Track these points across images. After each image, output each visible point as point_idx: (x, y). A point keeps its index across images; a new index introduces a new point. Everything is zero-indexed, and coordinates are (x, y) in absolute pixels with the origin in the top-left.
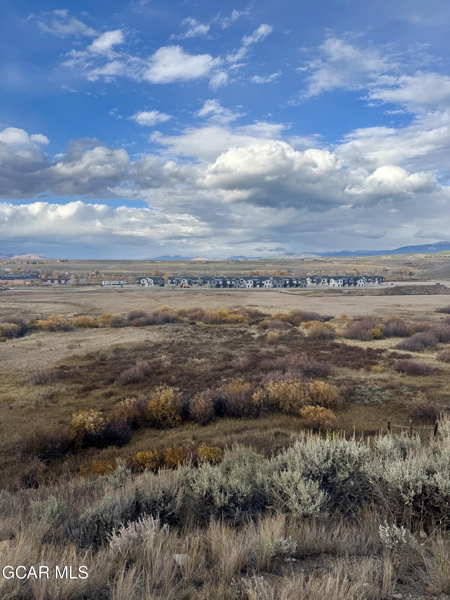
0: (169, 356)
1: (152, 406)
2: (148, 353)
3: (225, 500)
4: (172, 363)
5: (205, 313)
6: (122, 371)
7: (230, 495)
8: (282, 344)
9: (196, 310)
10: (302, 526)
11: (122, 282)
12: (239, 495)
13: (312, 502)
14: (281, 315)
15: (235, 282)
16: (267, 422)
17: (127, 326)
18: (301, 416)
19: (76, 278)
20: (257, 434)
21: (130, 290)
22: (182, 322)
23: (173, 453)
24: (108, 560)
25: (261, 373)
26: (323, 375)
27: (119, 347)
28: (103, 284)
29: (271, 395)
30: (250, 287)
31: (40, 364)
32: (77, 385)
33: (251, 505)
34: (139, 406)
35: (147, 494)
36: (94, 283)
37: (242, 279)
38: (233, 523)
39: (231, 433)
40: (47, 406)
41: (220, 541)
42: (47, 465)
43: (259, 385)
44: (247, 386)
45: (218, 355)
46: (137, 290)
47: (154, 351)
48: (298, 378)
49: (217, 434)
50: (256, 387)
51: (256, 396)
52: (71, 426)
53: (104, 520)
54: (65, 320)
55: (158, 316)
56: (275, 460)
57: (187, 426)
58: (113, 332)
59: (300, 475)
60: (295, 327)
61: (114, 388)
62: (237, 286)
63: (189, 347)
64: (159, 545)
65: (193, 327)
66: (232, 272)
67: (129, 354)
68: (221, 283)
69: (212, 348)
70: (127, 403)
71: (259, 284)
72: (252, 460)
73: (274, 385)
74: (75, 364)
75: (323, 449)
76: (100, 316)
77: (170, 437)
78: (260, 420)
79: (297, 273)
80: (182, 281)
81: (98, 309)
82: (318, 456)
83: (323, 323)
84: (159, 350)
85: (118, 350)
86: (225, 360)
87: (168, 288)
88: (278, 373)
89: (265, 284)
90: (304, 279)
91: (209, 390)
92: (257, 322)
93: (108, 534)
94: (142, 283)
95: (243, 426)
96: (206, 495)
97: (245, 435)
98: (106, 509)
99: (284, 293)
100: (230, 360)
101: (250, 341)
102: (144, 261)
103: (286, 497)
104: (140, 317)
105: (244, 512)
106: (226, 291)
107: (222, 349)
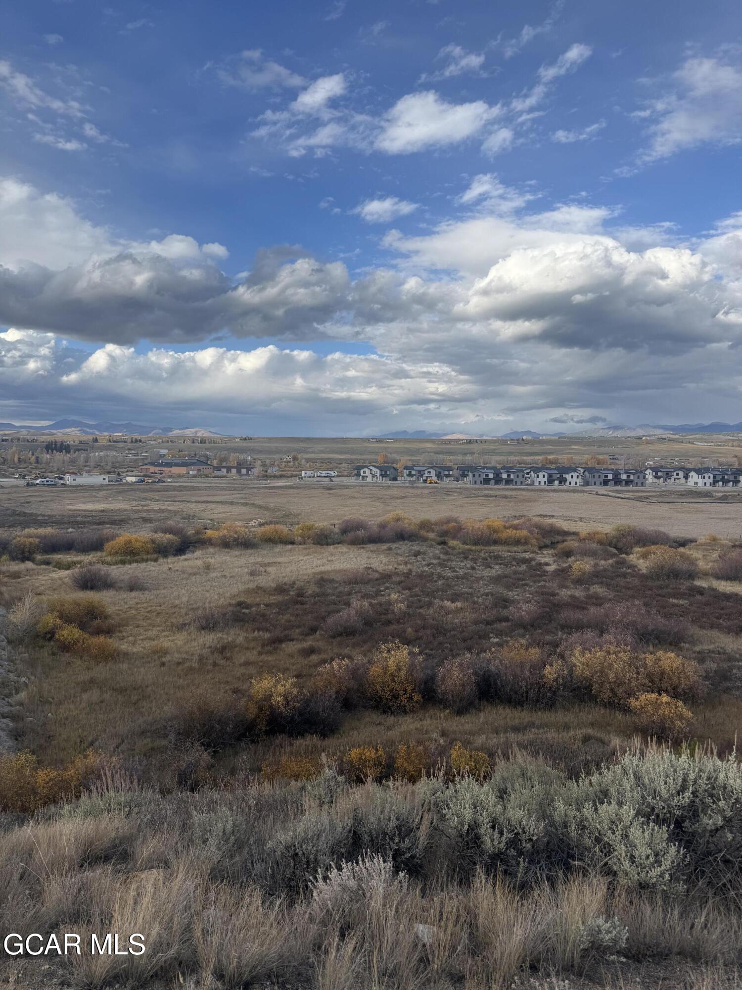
0: (403, 594)
1: (376, 674)
2: (370, 589)
3: (499, 843)
4: (408, 607)
5: (463, 527)
6: (328, 616)
7: (510, 835)
8: (598, 584)
9: (448, 521)
10: (635, 901)
11: (332, 473)
12: (524, 837)
13: (656, 862)
14: (597, 533)
15: (516, 475)
16: (569, 717)
17: (338, 543)
18: (631, 712)
19: (264, 465)
20: (551, 735)
21: (344, 486)
22: (425, 540)
23: (409, 754)
24: (311, 920)
25: (560, 633)
26: (674, 641)
27: (326, 577)
28: (303, 475)
29: (577, 672)
30: (542, 484)
31: (207, 598)
32: (261, 633)
33: (545, 856)
34: (355, 674)
35: (372, 819)
36: (289, 473)
37: (529, 471)
38: (515, 884)
39: (506, 732)
40: (215, 664)
41: (493, 911)
42: (213, 757)
43: (555, 652)
44: (535, 653)
45: (484, 597)
46: (355, 486)
47: (379, 585)
48: (626, 645)
49: (481, 731)
50: (549, 655)
51: (551, 672)
52: (251, 698)
53: (304, 853)
54: (247, 530)
55: (387, 529)
56: (587, 781)
57: (431, 712)
58: (316, 552)
59: (632, 813)
60: (624, 556)
61: (317, 641)
62: (519, 483)
63: (436, 581)
64: (393, 905)
65: (443, 548)
66: (512, 458)
67: (341, 589)
68: (491, 476)
69: (475, 586)
70: (336, 667)
71: (557, 479)
72: (545, 780)
73: (583, 654)
74: (258, 599)
75: (675, 771)
76: (297, 526)
77: (404, 728)
78: (556, 712)
79: (628, 461)
80: (426, 472)
81: (295, 516)
82: (666, 783)
83: (674, 550)
84: (387, 585)
85: (324, 581)
86: (495, 606)
87: (402, 483)
88: (589, 634)
89: (569, 479)
90: (640, 472)
91: (468, 655)
92: (553, 545)
93: (311, 877)
94: (362, 474)
95: (526, 720)
96: (468, 830)
97: (530, 736)
98: (306, 838)
99: (603, 495)
100: (506, 607)
101: (541, 576)
102: (367, 440)
103: (608, 849)
104: (359, 530)
105: (533, 867)
106: (499, 489)
107: (491, 588)
